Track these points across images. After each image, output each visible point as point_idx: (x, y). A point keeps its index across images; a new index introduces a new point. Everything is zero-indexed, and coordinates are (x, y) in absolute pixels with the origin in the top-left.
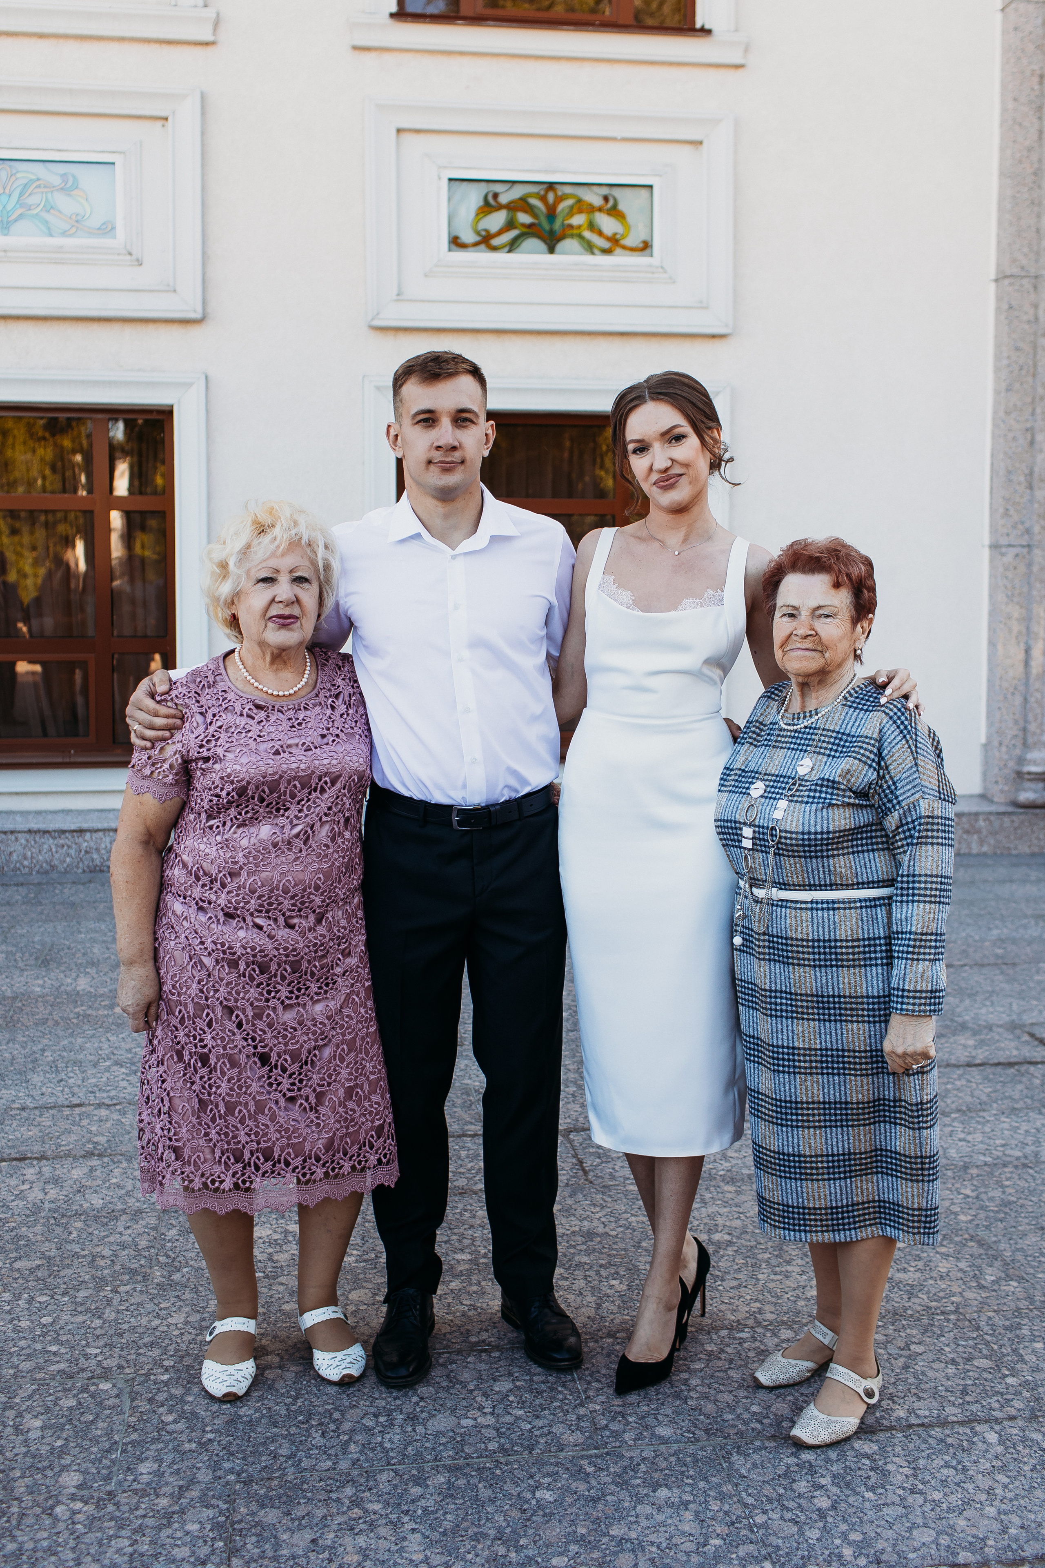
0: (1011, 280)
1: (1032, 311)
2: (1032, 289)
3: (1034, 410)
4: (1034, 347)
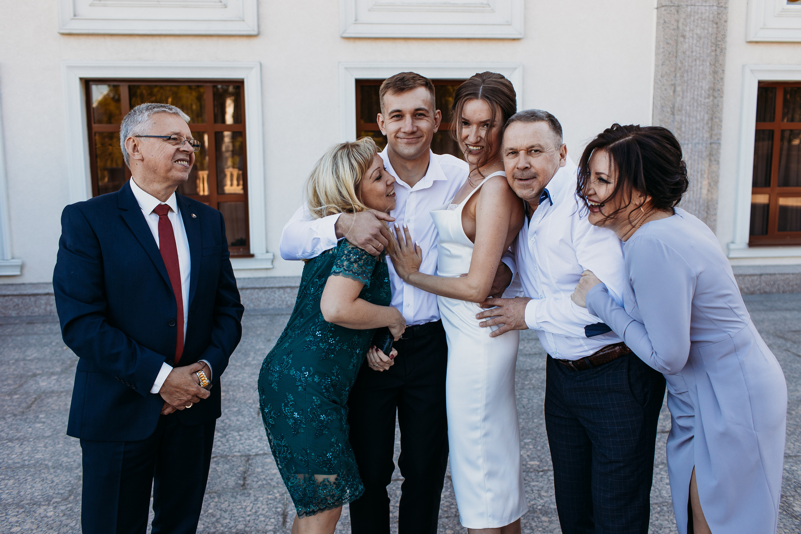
0: (666, 8)
1: (675, 24)
2: (676, 13)
3: (676, 74)
4: (677, 42)
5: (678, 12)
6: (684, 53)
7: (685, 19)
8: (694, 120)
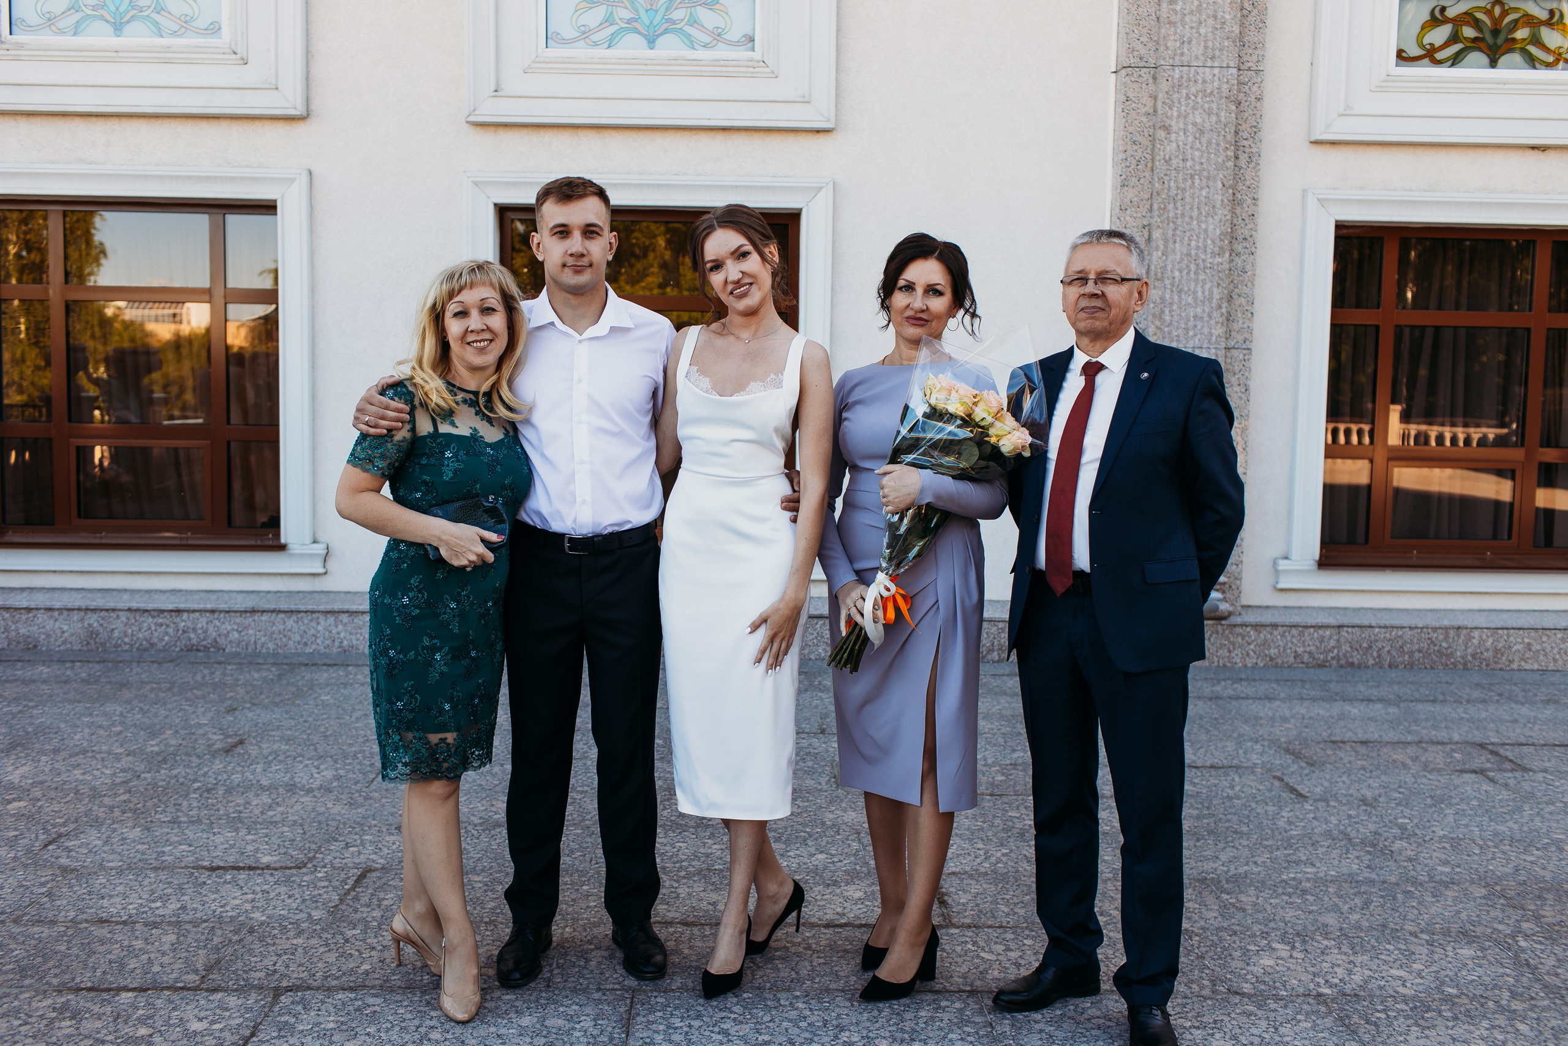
0: (1130, 71)
1: (1150, 103)
2: (1151, 81)
3: (1151, 206)
4: (1153, 139)
5: (1155, 79)
6: (1168, 161)
7: (1167, 93)
8: (1190, 300)
